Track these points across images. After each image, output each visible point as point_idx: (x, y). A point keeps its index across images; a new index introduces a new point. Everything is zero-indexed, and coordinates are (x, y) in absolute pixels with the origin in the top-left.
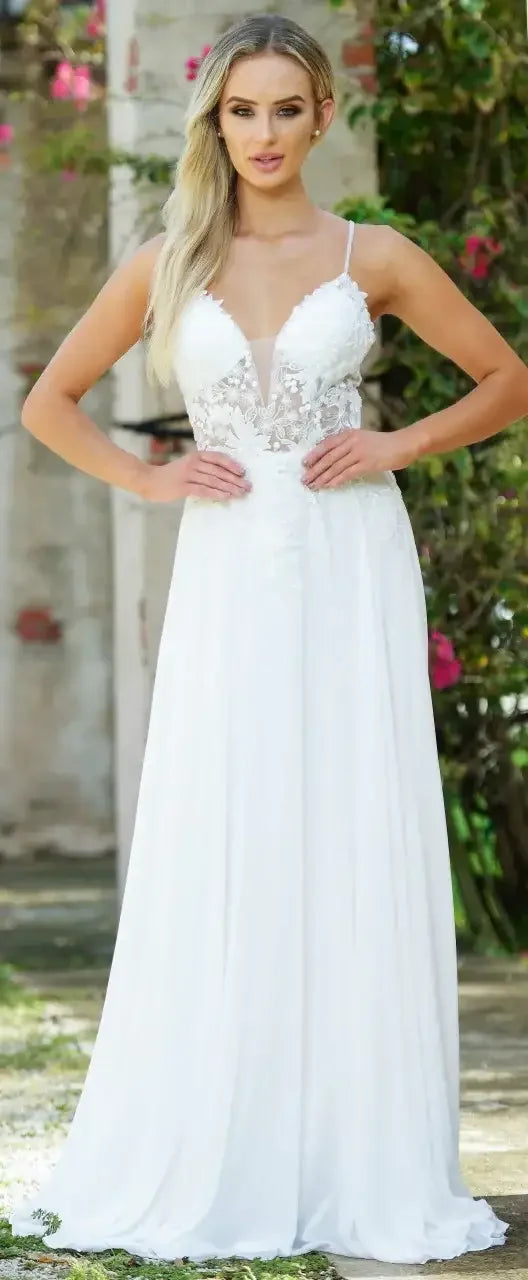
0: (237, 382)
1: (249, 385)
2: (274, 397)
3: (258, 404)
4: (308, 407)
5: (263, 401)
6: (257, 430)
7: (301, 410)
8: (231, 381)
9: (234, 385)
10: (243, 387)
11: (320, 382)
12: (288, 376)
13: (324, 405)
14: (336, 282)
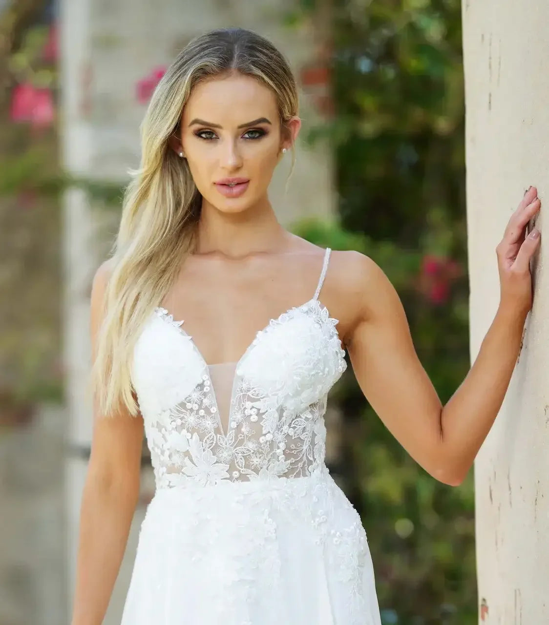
0: (196, 407)
1: (207, 410)
2: (233, 425)
3: (217, 431)
4: (269, 437)
5: (222, 428)
6: (215, 458)
7: (262, 440)
8: (189, 406)
9: (192, 410)
10: (202, 412)
11: (281, 410)
12: (248, 404)
13: (288, 436)
14: (304, 308)
